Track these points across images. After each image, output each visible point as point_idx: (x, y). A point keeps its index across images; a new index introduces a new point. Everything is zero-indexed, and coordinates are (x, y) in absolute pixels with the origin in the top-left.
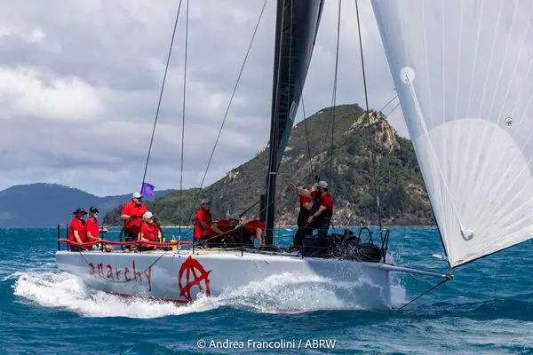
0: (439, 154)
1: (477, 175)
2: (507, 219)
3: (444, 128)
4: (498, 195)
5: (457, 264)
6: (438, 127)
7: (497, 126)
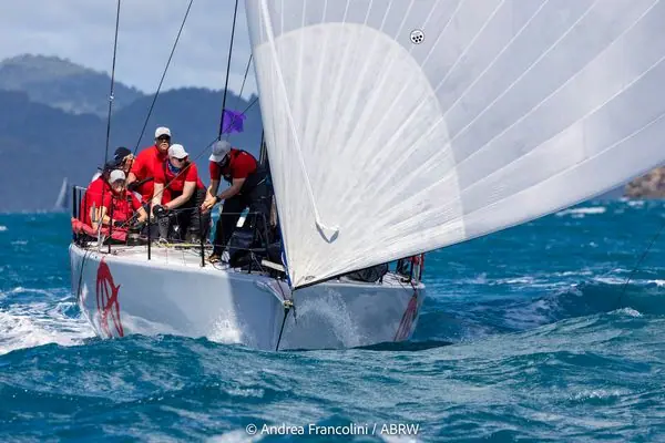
0: (289, 81)
1: (352, 126)
2: (396, 211)
3: (302, 35)
4: (384, 166)
5: (303, 282)
6: (292, 34)
7: (394, 43)
